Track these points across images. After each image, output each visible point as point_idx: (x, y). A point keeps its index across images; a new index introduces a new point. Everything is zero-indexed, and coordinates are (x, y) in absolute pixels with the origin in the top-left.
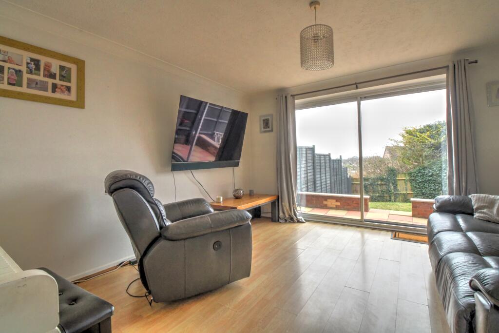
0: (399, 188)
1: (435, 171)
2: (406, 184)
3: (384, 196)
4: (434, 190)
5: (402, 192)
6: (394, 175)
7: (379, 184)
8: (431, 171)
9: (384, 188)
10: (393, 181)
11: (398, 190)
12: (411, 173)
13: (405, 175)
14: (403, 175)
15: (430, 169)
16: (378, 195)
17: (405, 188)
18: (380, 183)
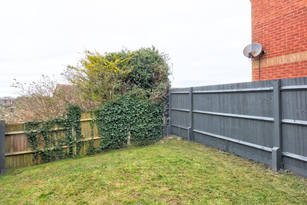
0: (83, 133)
1: (125, 107)
2: (92, 127)
3: (63, 149)
4: (123, 131)
5: (86, 139)
6: (77, 114)
7: (55, 131)
8: (120, 107)
9: (63, 135)
10: (76, 124)
11: (82, 137)
12: (99, 111)
13: (92, 114)
14: (89, 114)
15: (120, 105)
16: (52, 148)
17: (90, 133)
18: (56, 129)
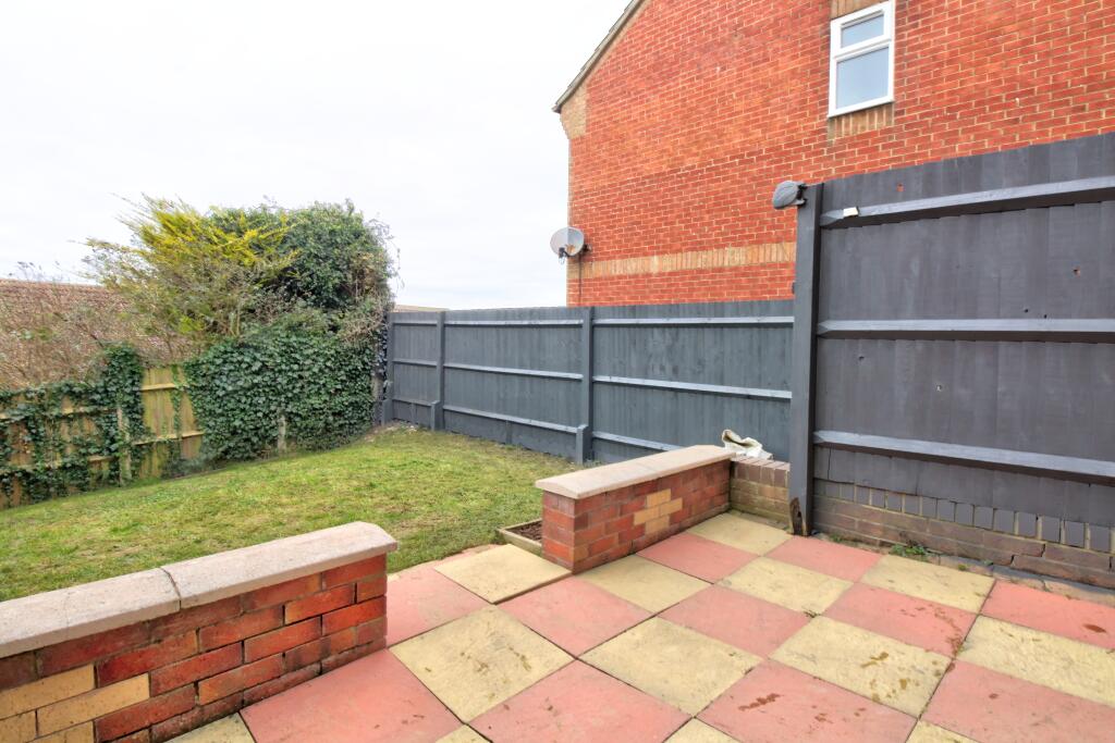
0: (150, 420)
1: (271, 356)
2: (177, 406)
3: (90, 464)
4: (265, 415)
5: (161, 438)
6: (133, 373)
7: (65, 417)
8: (258, 355)
9: (90, 427)
10: (130, 399)
11: (147, 432)
12: (197, 365)
13: (176, 372)
14: (168, 372)
15: (256, 349)
16: (57, 463)
17: (172, 422)
18: (68, 411)
